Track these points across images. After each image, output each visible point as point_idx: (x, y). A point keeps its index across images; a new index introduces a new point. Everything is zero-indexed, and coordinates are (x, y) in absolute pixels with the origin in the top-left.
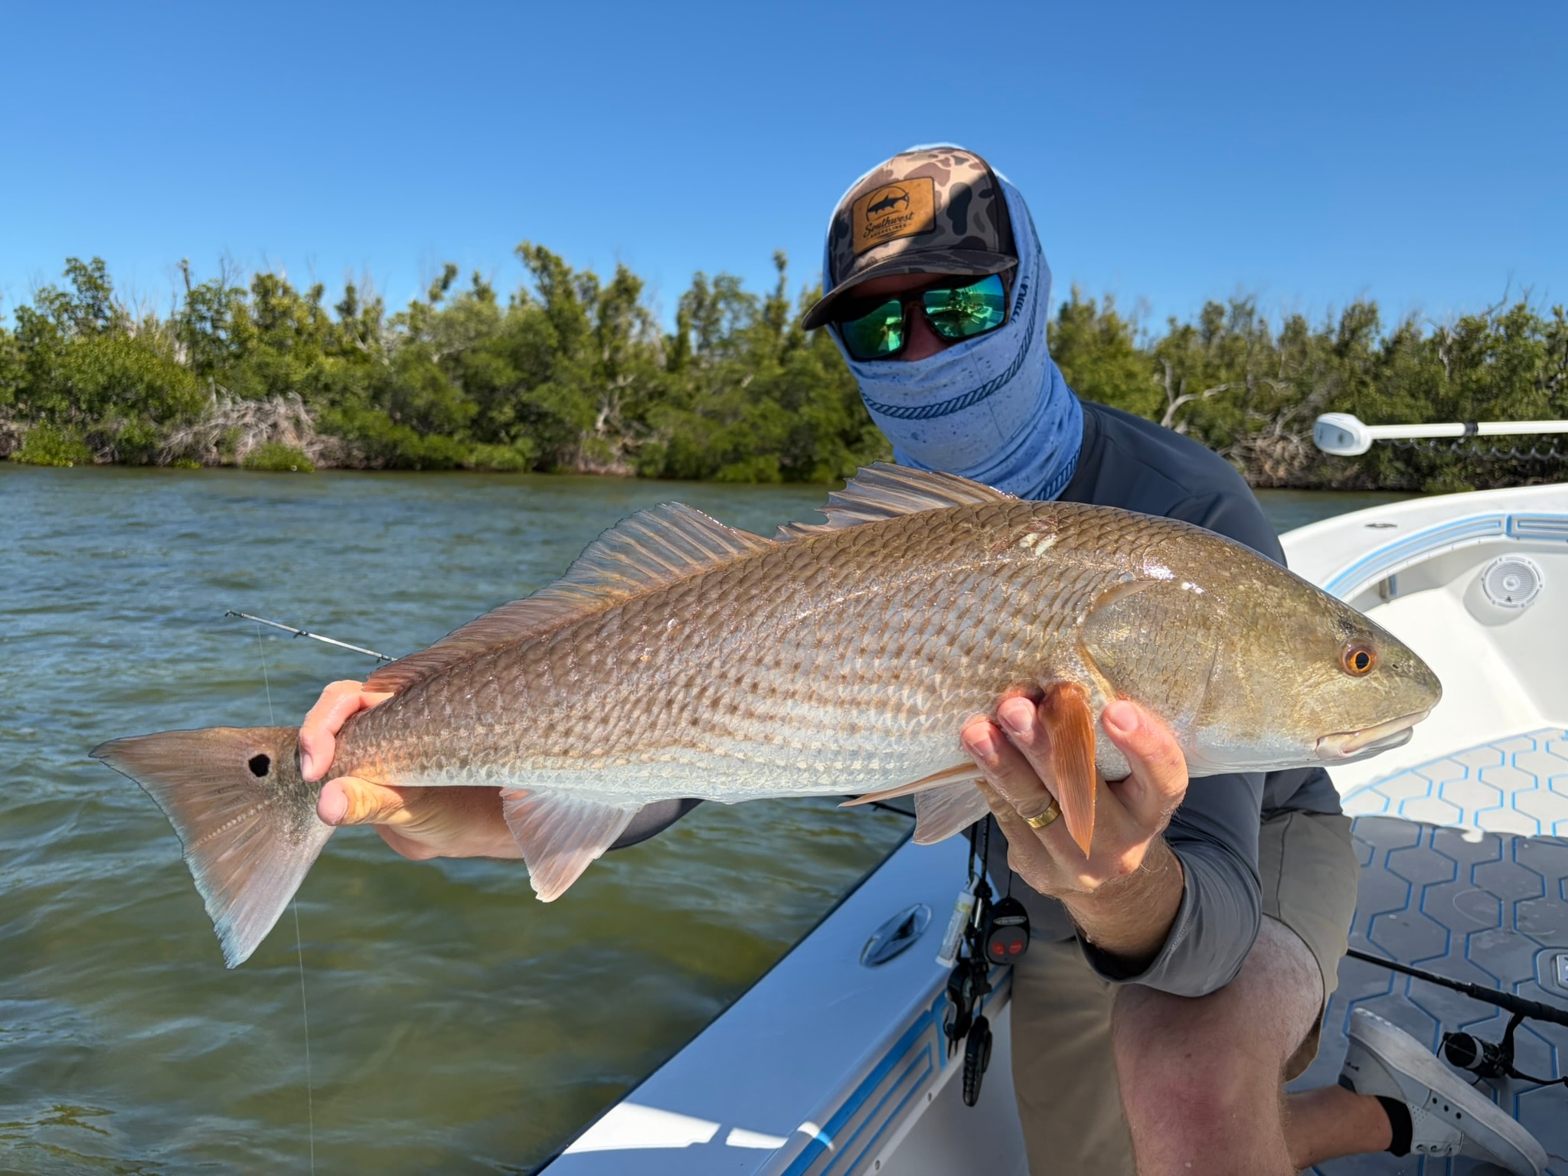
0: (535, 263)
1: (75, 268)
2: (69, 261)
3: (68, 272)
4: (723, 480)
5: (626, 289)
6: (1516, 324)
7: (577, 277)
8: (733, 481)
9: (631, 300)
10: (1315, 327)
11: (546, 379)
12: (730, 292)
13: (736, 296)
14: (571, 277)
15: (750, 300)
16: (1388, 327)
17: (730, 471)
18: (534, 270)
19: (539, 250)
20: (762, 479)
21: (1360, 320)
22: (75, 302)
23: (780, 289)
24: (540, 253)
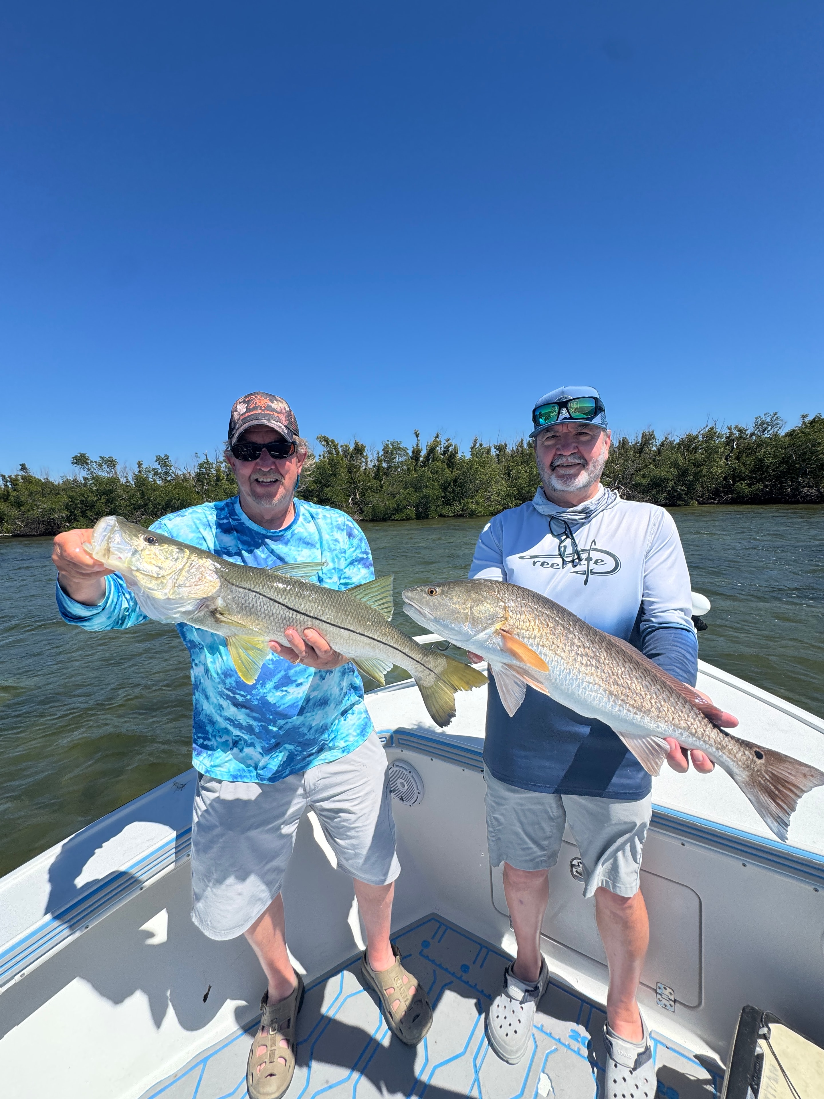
0: (324, 443)
1: (158, 459)
2: (156, 457)
3: (156, 461)
4: (394, 520)
5: (359, 450)
6: (711, 435)
7: (341, 446)
8: (397, 520)
9: (361, 454)
10: (632, 441)
11: (329, 486)
12: (397, 448)
13: (400, 449)
14: (339, 447)
15: (405, 450)
16: (659, 439)
17: (397, 517)
18: (324, 446)
19: (325, 437)
20: (408, 519)
21: (648, 439)
22: (160, 471)
23: (418, 444)
24: (326, 439)
